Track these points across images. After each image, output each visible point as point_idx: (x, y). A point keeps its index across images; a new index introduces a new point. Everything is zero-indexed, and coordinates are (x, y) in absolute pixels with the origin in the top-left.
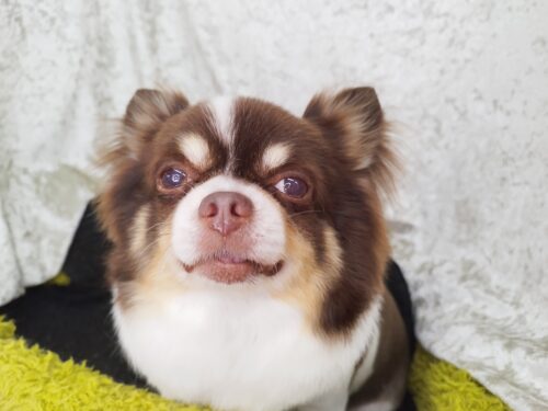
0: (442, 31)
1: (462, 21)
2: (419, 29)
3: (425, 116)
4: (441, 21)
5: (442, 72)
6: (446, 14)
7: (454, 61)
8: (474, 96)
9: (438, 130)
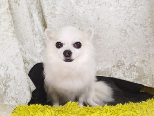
0: (124, 10)
1: (129, 8)
2: (119, 10)
3: (122, 30)
4: (124, 8)
5: (125, 19)
6: (125, 7)
7: (128, 17)
8: (134, 24)
9: (126, 33)
